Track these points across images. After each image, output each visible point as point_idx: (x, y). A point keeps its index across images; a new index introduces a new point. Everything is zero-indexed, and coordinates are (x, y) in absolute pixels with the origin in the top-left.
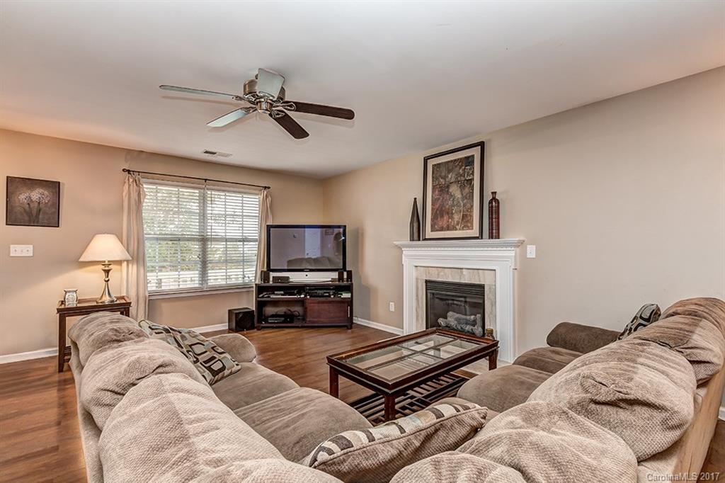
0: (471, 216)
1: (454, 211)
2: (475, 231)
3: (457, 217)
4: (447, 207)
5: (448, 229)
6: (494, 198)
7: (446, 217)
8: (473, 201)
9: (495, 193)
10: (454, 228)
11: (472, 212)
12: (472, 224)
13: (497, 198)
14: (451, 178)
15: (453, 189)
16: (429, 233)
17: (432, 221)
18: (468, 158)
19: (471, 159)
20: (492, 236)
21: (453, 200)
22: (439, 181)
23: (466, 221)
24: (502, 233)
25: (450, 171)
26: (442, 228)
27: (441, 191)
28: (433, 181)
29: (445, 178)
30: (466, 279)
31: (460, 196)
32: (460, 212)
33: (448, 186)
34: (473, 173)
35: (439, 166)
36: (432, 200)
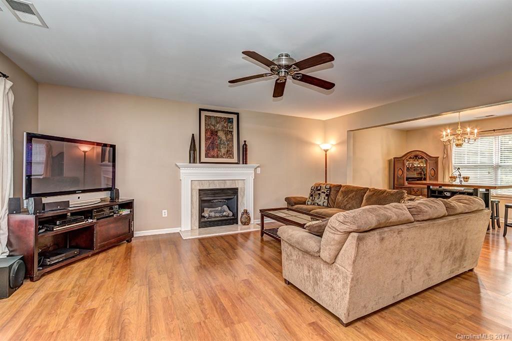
0: (232, 152)
1: (221, 147)
2: (235, 160)
3: (223, 151)
4: (217, 144)
5: (218, 157)
6: (245, 144)
7: (216, 150)
8: (233, 143)
10: (222, 157)
11: (233, 149)
12: (233, 156)
14: (219, 127)
15: (220, 134)
16: (203, 159)
17: (206, 151)
18: (229, 119)
19: (231, 120)
20: (244, 162)
21: (221, 141)
22: (210, 127)
23: (229, 154)
24: (248, 162)
25: (218, 123)
26: (213, 157)
27: (212, 133)
28: (205, 126)
29: (214, 126)
30: (228, 185)
31: (225, 139)
32: (225, 148)
33: (217, 132)
34: (232, 128)
35: (210, 117)
36: (206, 137)
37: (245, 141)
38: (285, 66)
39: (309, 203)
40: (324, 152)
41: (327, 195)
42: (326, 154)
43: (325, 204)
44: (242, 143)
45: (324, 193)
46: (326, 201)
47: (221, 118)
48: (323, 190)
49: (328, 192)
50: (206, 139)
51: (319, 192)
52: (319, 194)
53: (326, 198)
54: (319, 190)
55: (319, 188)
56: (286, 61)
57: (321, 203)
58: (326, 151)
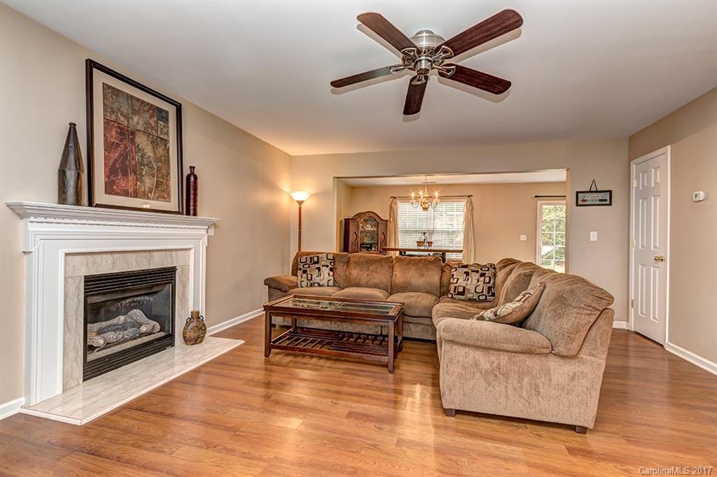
0: (168, 186)
1: (144, 172)
2: (173, 204)
3: (149, 182)
4: (134, 162)
5: (136, 195)
6: (192, 173)
7: (131, 177)
8: (169, 168)
9: (194, 168)
10: (145, 196)
11: (168, 180)
12: (169, 194)
13: (195, 173)
14: (137, 122)
15: (141, 140)
16: (100, 196)
17: (108, 176)
18: (160, 110)
19: (164, 113)
20: (192, 212)
21: (142, 156)
22: (117, 117)
23: (161, 190)
24: (198, 212)
25: (135, 112)
26: (126, 193)
27: (121, 134)
28: (105, 110)
29: (126, 117)
30: (157, 263)
31: (151, 154)
32: (153, 175)
33: (133, 133)
34: (167, 133)
35: (116, 92)
36: (106, 141)
37: (192, 168)
38: (428, 49)
39: (304, 284)
40: (298, 205)
41: (331, 270)
42: (300, 208)
43: (331, 283)
44: (186, 172)
45: (327, 266)
46: (332, 278)
47: (143, 102)
48: (323, 263)
49: (332, 264)
50: (109, 146)
51: (317, 266)
52: (319, 269)
53: (331, 273)
54: (317, 262)
55: (316, 259)
56: (429, 41)
57: (324, 282)
58: (300, 203)
